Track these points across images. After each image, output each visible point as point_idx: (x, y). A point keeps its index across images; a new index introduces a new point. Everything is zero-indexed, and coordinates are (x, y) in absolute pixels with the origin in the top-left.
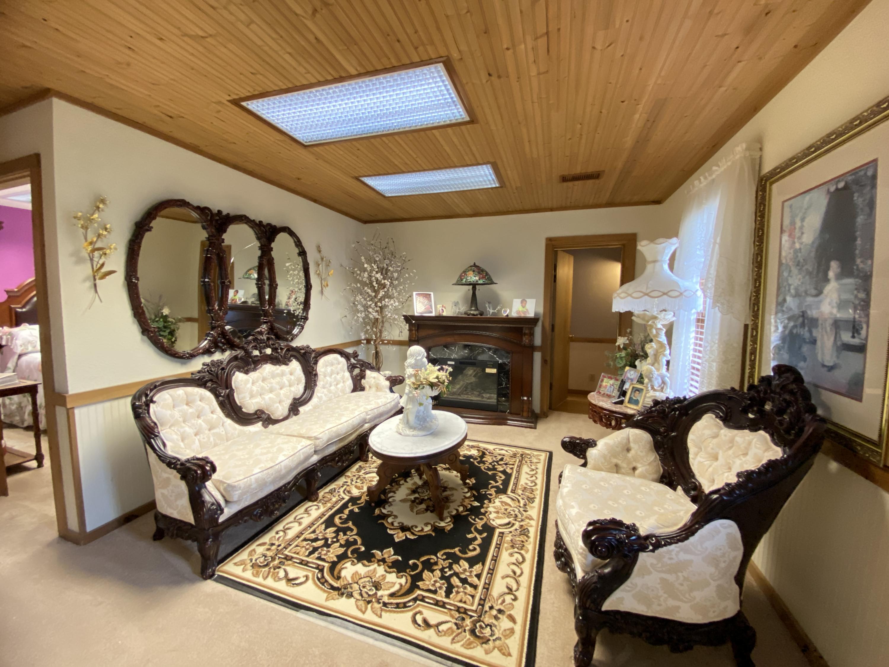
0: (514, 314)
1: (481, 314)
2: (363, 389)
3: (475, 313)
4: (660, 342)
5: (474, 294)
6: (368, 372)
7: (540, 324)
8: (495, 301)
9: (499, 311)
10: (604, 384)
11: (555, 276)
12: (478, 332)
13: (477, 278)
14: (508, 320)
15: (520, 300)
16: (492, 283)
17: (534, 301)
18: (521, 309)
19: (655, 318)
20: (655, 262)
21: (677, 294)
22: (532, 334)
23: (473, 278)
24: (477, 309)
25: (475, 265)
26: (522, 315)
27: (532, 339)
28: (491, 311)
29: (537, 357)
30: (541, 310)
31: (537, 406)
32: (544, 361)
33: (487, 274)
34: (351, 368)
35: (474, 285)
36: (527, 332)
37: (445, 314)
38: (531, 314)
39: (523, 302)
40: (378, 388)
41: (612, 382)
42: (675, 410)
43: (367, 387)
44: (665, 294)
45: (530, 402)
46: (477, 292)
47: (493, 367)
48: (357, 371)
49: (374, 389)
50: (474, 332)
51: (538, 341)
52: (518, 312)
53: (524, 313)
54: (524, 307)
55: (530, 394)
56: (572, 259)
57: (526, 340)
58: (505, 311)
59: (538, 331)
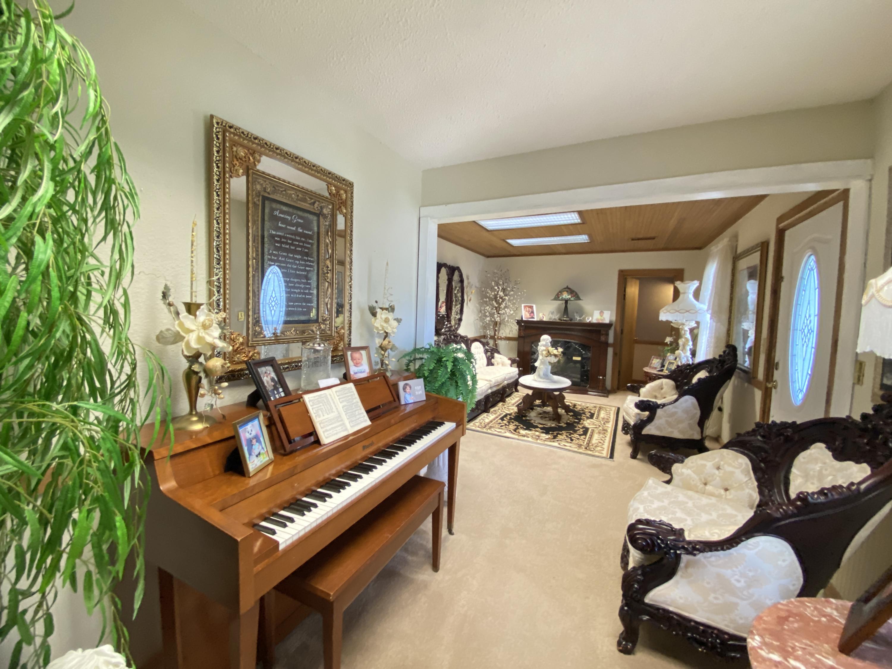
0: (594, 321)
1: (571, 320)
2: (493, 365)
3: (567, 319)
4: (686, 338)
5: (566, 307)
6: (496, 355)
7: (613, 328)
8: (581, 311)
9: (584, 318)
10: (654, 362)
11: (625, 295)
12: (568, 332)
13: (570, 296)
14: (591, 325)
15: (599, 312)
16: (580, 299)
17: (609, 312)
18: (599, 317)
19: (684, 324)
20: (684, 293)
21: (693, 311)
22: (607, 335)
23: (566, 296)
24: (567, 317)
25: (567, 288)
26: (601, 322)
27: (607, 338)
28: (578, 318)
29: (610, 351)
30: (614, 319)
31: (608, 384)
32: (615, 354)
33: (576, 294)
34: (486, 351)
35: (566, 301)
36: (604, 333)
37: (545, 319)
38: (607, 321)
39: (601, 313)
40: (503, 364)
41: (658, 360)
42: (687, 369)
43: (495, 363)
44: (687, 311)
45: (604, 380)
46: (568, 306)
47: (578, 356)
48: (489, 354)
49: (500, 365)
50: (566, 332)
51: (611, 340)
52: (597, 319)
53: (602, 320)
54: (601, 316)
55: (604, 375)
56: (638, 282)
57: (603, 338)
58: (588, 319)
59: (611, 333)
